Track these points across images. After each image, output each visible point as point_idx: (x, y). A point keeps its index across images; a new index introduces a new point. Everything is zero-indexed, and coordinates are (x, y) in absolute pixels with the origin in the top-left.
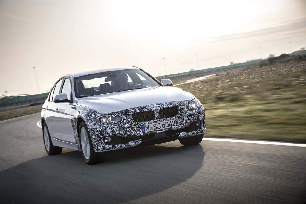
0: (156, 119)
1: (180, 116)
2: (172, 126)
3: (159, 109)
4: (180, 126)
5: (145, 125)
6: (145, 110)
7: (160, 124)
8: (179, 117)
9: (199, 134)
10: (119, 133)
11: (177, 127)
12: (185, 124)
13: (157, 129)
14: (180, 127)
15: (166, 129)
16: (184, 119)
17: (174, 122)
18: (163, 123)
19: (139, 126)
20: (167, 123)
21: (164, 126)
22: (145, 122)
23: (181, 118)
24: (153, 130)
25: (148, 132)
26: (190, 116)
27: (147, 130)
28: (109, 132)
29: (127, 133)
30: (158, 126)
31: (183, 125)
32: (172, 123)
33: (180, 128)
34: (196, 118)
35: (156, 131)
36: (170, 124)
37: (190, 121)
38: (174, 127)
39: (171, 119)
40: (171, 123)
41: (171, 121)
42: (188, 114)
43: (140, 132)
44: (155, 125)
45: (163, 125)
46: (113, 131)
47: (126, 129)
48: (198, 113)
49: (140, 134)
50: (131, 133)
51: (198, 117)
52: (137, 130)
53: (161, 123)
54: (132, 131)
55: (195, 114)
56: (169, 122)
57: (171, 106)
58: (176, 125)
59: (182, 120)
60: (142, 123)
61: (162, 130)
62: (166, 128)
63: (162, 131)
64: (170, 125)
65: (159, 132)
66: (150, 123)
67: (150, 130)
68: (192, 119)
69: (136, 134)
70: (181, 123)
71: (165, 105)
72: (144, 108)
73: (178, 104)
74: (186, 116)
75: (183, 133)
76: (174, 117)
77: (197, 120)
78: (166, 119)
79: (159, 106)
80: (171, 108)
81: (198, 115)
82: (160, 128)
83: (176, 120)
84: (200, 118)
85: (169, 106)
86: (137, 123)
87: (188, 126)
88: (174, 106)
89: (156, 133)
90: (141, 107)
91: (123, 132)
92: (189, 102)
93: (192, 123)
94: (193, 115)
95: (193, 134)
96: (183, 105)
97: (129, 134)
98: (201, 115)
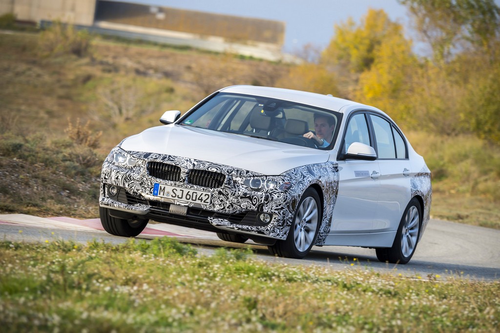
0: (180, 182)
1: (221, 190)
2: (203, 201)
3: (191, 167)
4: (216, 206)
5: (160, 185)
6: (169, 162)
7: (183, 191)
8: (220, 193)
10: (124, 184)
11: (211, 207)
12: (228, 207)
13: (176, 198)
14: (217, 208)
15: (191, 203)
16: (228, 198)
17: (207, 196)
18: (189, 192)
19: (151, 183)
20: (195, 194)
21: (188, 197)
22: (161, 180)
23: (223, 195)
24: (170, 197)
25: (161, 198)
26: (241, 198)
27: (162, 193)
28: (113, 179)
29: (133, 188)
30: (179, 193)
31: (222, 207)
32: (204, 198)
33: (215, 209)
34: (254, 205)
35: (174, 200)
36: (200, 198)
37: (240, 206)
38: (206, 205)
39: (204, 189)
40: (203, 196)
41: (202, 194)
42: (240, 193)
43: (151, 193)
44: (175, 191)
45: (187, 194)
46: (117, 178)
47: (133, 181)
48: (263, 199)
49: (150, 196)
50: (138, 190)
51: (259, 205)
52: (148, 189)
53: (186, 191)
54: (140, 188)
55: (255, 198)
56: (199, 193)
57: (213, 169)
58: (211, 202)
59: (224, 200)
60: (158, 180)
61: (183, 202)
62: (190, 200)
63: (183, 204)
64: (199, 199)
65: (178, 203)
66: (169, 184)
67: (165, 196)
68: (245, 204)
69: (144, 194)
70: (220, 203)
71: (207, 165)
72: (172, 159)
73: (228, 172)
74: (234, 195)
75: (222, 221)
76: (211, 189)
77: (256, 209)
78: (196, 187)
79: (196, 163)
80: (212, 173)
81: (263, 202)
82: (182, 198)
83: (212, 196)
84: (266, 208)
85: (209, 169)
86: (150, 177)
87: (237, 214)
88: (219, 172)
89: (172, 204)
90: (170, 156)
91: (128, 186)
92: (256, 176)
93: (243, 210)
94: (250, 198)
95: (239, 229)
96: (241, 177)
97: (135, 191)
98: (270, 205)
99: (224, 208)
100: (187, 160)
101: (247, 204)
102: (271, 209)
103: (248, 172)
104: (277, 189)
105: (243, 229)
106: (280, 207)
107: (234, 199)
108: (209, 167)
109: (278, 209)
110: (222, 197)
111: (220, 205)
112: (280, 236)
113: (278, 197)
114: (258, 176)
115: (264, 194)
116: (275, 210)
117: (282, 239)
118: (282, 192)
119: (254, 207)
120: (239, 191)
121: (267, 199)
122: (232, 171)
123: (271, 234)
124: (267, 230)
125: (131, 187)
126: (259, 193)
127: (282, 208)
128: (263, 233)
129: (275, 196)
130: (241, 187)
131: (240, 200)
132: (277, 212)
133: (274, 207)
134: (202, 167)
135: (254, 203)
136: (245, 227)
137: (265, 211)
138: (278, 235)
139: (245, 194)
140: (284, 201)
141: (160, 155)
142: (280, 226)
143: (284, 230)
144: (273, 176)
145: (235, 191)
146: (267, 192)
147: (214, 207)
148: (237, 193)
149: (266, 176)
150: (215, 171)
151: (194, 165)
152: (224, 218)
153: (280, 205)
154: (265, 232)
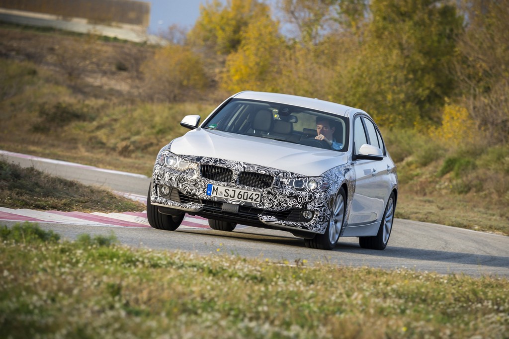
0: (232, 183)
1: (270, 190)
2: (253, 200)
3: (242, 170)
4: (266, 205)
5: (213, 186)
6: (221, 165)
7: (235, 191)
8: (269, 193)
9: (298, 228)
10: (178, 184)
11: (260, 205)
12: (276, 206)
13: (229, 197)
14: (266, 206)
15: (242, 202)
16: (276, 197)
17: (257, 196)
18: (240, 192)
19: (204, 184)
20: (246, 194)
21: (240, 196)
22: (214, 182)
23: (272, 194)
24: (223, 197)
25: (215, 197)
26: (288, 197)
27: (215, 193)
28: (167, 180)
29: (187, 188)
30: (231, 193)
31: (271, 206)
32: (255, 197)
33: (264, 207)
34: (299, 203)
35: (227, 199)
36: (251, 197)
37: (287, 204)
38: (256, 204)
39: (254, 189)
40: (253, 196)
41: (253, 194)
42: (287, 192)
43: (205, 193)
44: (227, 191)
45: (239, 194)
46: (171, 179)
47: (186, 182)
48: (307, 198)
49: (203, 196)
50: (192, 190)
51: (304, 204)
52: (201, 189)
53: (238, 191)
54: (193, 188)
55: (300, 197)
56: (250, 193)
57: (262, 171)
58: (261, 201)
59: (273, 199)
60: (211, 181)
61: (235, 201)
62: (242, 200)
63: (235, 203)
64: (249, 198)
65: (230, 202)
66: (222, 185)
67: (218, 196)
68: (291, 203)
69: (198, 194)
70: (269, 201)
71: (256, 167)
72: (223, 162)
73: (275, 173)
74: (281, 195)
75: (270, 218)
76: (261, 189)
77: (301, 207)
78: (247, 188)
79: (246, 166)
80: (261, 175)
81: (307, 200)
82: (234, 197)
83: (262, 195)
84: (310, 206)
85: (259, 171)
86: (203, 178)
87: (284, 211)
88: (267, 174)
89: (225, 202)
90: (220, 160)
91: (182, 186)
92: (300, 177)
93: (290, 208)
94: (296, 197)
95: (286, 225)
96: (287, 179)
97: (189, 190)
98: (313, 203)
99: (273, 206)
100: (237, 163)
101: (293, 202)
102: (314, 207)
103: (292, 174)
104: (318, 189)
105: (289, 225)
106: (321, 205)
107: (281, 198)
108: (258, 170)
109: (320, 207)
110: (271, 196)
111: (269, 203)
112: (321, 231)
113: (320, 196)
114: (301, 178)
115: (308, 194)
116: (318, 207)
117: (322, 233)
118: (322, 192)
119: (299, 205)
120: (286, 191)
121: (310, 197)
122: (279, 173)
123: (314, 229)
124: (310, 225)
125: (185, 188)
126: (304, 193)
127: (323, 206)
128: (307, 228)
129: (318, 195)
130: (287, 187)
131: (287, 199)
132: (318, 209)
133: (317, 205)
134: (252, 169)
135: (300, 202)
136: (291, 223)
137: (309, 208)
138: (319, 230)
139: (291, 194)
140: (325, 200)
141: (211, 158)
142: (321, 221)
143: (324, 226)
144: (314, 177)
145: (283, 191)
146: (310, 192)
147: (264, 205)
148: (284, 193)
149: (308, 177)
150: (264, 173)
151: (244, 167)
152: (272, 215)
153: (321, 203)
154: (309, 227)
